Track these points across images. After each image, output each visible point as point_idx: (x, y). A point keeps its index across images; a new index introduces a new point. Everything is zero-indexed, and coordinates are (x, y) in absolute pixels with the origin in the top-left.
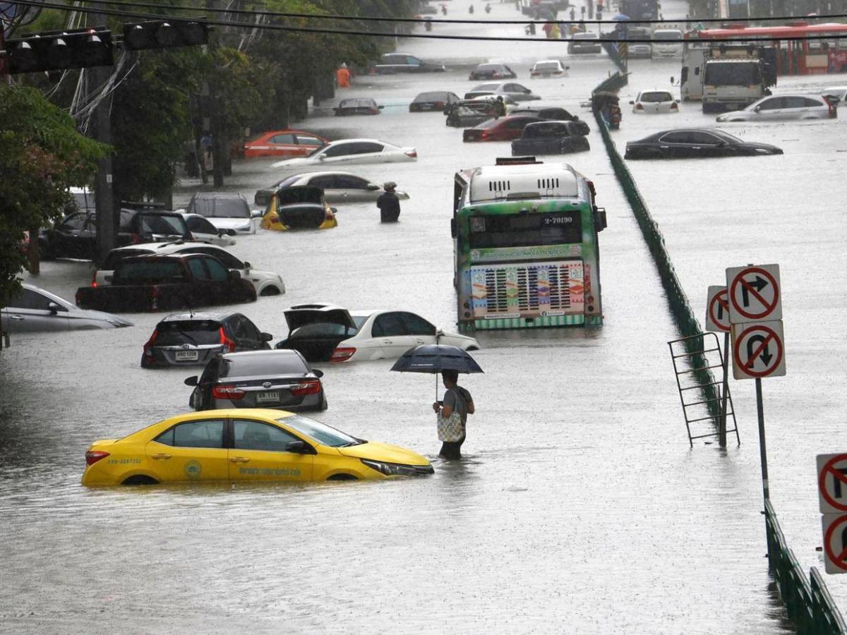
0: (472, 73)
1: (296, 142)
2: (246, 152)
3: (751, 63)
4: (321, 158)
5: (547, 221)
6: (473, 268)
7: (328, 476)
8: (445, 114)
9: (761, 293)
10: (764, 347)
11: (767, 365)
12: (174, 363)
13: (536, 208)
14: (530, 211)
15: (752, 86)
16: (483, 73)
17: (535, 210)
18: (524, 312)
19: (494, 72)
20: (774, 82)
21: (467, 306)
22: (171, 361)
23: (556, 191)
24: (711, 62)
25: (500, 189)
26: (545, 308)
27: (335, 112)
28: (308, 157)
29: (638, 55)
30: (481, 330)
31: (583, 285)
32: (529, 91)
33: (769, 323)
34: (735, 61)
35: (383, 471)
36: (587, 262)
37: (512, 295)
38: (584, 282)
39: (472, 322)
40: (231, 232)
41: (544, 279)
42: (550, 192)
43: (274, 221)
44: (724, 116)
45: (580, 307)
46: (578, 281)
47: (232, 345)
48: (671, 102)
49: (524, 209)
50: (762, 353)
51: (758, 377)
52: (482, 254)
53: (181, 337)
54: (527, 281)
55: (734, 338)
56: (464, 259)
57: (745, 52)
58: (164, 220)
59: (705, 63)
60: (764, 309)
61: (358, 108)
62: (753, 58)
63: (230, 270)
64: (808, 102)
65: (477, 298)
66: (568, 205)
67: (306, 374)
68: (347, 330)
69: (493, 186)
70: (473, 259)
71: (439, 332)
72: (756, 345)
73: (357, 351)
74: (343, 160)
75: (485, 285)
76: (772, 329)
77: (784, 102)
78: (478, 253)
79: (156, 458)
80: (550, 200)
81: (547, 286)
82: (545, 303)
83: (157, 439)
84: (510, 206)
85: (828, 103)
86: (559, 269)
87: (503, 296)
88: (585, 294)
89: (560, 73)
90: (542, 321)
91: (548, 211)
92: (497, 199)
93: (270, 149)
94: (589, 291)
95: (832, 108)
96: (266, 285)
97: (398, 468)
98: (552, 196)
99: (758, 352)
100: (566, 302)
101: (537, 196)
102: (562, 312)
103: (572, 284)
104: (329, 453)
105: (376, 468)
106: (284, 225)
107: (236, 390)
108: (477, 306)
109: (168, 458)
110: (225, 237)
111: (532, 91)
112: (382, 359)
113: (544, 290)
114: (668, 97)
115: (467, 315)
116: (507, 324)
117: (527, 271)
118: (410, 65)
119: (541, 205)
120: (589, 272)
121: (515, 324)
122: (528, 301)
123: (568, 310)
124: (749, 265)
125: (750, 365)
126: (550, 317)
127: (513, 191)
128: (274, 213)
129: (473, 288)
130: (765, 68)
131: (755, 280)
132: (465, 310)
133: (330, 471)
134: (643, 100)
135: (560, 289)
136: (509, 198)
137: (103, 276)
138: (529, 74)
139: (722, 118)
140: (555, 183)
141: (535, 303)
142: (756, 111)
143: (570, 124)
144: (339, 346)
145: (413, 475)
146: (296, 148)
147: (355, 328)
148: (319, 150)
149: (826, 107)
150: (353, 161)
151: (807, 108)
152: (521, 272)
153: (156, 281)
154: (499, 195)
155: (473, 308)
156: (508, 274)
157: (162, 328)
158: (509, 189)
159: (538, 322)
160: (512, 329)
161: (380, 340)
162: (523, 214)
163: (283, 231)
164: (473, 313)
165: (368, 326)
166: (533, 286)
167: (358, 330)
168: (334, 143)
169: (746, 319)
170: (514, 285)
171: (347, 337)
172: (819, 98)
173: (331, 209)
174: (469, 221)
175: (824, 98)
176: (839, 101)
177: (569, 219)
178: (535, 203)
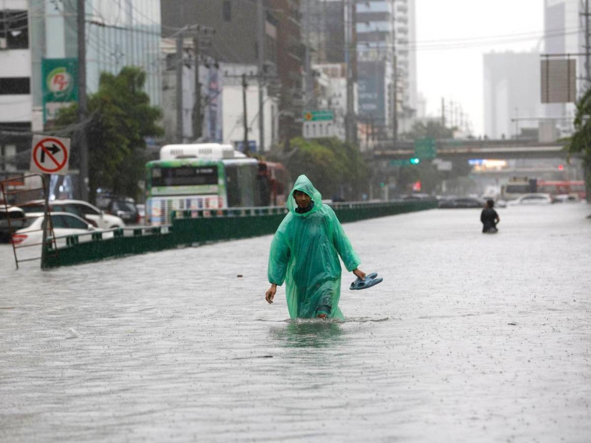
5: (198, 171)
6: (153, 198)
17: (190, 165)
21: (148, 221)
23: (210, 156)
25: (176, 154)
36: (221, 197)
41: (195, 205)
42: (206, 156)
46: (215, 207)
49: (184, 165)
52: (159, 190)
54: (185, 207)
56: (148, 193)
65: (155, 217)
66: (210, 162)
69: (172, 152)
70: (153, 193)
75: (160, 209)
78: (156, 190)
86: (204, 200)
91: (198, 166)
117: (185, 201)
119: (194, 162)
129: (153, 210)
140: (210, 151)
152: (181, 201)
155: (152, 222)
156: (174, 203)
174: (152, 170)
177: (210, 171)
178: (191, 161)
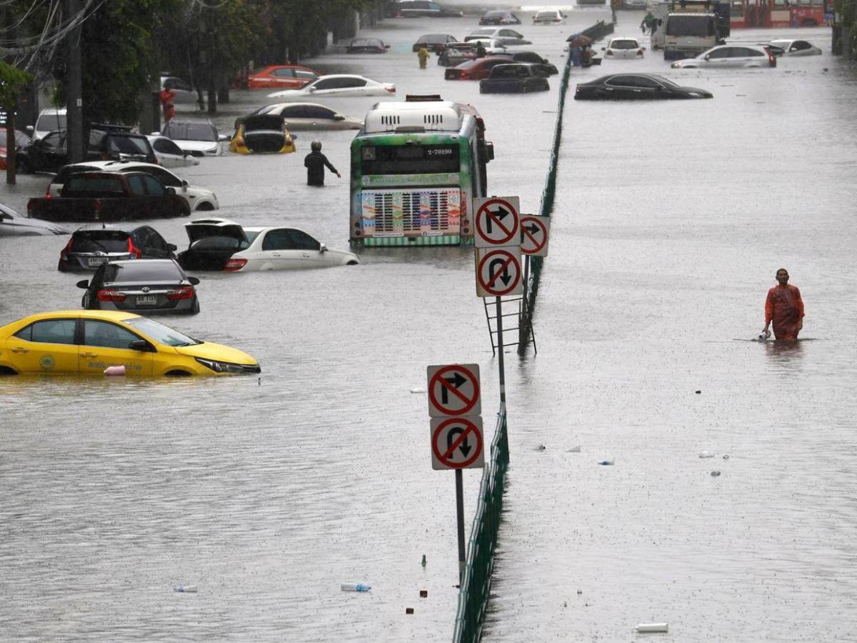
0: (482, 19)
1: (295, 75)
2: (250, 82)
3: (707, 17)
4: (312, 90)
5: (430, 152)
6: (364, 192)
7: (166, 372)
8: (437, 54)
9: (503, 222)
10: (505, 269)
11: (506, 285)
12: (87, 267)
13: (420, 140)
14: (416, 144)
15: (707, 37)
16: (491, 19)
17: (419, 142)
18: (407, 232)
19: (501, 18)
20: (727, 34)
21: (358, 225)
22: (84, 266)
23: (440, 126)
24: (673, 14)
25: (391, 123)
26: (426, 229)
27: (346, 50)
28: (300, 89)
29: (634, 6)
30: (369, 247)
31: (459, 209)
32: (521, 36)
33: (509, 248)
34: (693, 14)
35: (214, 368)
36: (464, 190)
37: (397, 217)
38: (461, 208)
39: (362, 239)
40: (198, 154)
41: (425, 204)
42: (435, 127)
43: (240, 145)
44: (680, 63)
45: (456, 229)
46: (455, 206)
47: (138, 254)
48: (637, 50)
49: (410, 141)
50: (502, 274)
51: (499, 294)
52: (372, 180)
53: (95, 245)
54: (411, 205)
55: (478, 260)
56: (356, 183)
57: (702, 7)
58: (131, 141)
59: (667, 15)
60: (506, 236)
61: (367, 47)
62: (710, 13)
63: (167, 187)
64: (752, 53)
65: (367, 219)
66: (448, 139)
67: (182, 281)
68: (240, 244)
69: (384, 120)
70: (364, 184)
71: (323, 248)
72: (497, 267)
73: (249, 262)
74: (330, 93)
75: (373, 207)
76: (512, 254)
77: (731, 52)
78: (369, 179)
79: (15, 351)
80: (435, 134)
81: (429, 210)
82: (426, 225)
83: (15, 335)
84: (397, 138)
85: (769, 54)
86: (439, 195)
87: (389, 217)
88: (461, 217)
89: (558, 21)
90: (423, 241)
91: (430, 143)
92: (387, 132)
93: (271, 81)
94: (465, 215)
95: (772, 58)
96: (202, 202)
97: (228, 366)
98: (436, 130)
99: (499, 272)
100: (445, 225)
101: (422, 130)
102: (440, 232)
103: (422, 209)
104: (168, 351)
105: (208, 366)
106: (249, 149)
107: (118, 293)
108: (366, 225)
109: (25, 352)
110: (190, 157)
111: (524, 36)
112: (270, 270)
113: (425, 213)
114: (633, 44)
115: (358, 233)
116: (392, 242)
117: (411, 196)
118: (432, 10)
119: (425, 138)
120: (465, 198)
121: (399, 243)
122: (411, 222)
123: (446, 231)
124: (493, 197)
125: (492, 284)
126: (430, 237)
127: (402, 125)
128: (240, 138)
129: (364, 210)
130: (721, 22)
131: (498, 210)
132: (356, 229)
133: (168, 368)
134: (613, 47)
135: (439, 213)
136: (398, 131)
137: (56, 189)
138: (532, 21)
139: (676, 65)
140: (440, 119)
141: (417, 225)
142: (706, 59)
143: (532, 67)
144: (233, 257)
145: (241, 373)
146: (295, 81)
147: (248, 242)
148: (310, 82)
149: (766, 57)
150: (339, 94)
151: (750, 58)
152: (406, 196)
153: (100, 195)
154: (390, 128)
155: (363, 228)
156: (394, 198)
157: (78, 236)
158: (399, 122)
159: (419, 241)
160: (396, 246)
161: (270, 253)
162: (409, 145)
163: (246, 154)
164: (363, 231)
165: (259, 240)
166: (416, 209)
167: (250, 244)
168: (322, 78)
169: (490, 245)
170: (399, 208)
171: (239, 249)
172: (761, 49)
173: (291, 135)
174: (361, 150)
175: (766, 49)
176: (784, 52)
177: (449, 151)
178: (420, 136)
